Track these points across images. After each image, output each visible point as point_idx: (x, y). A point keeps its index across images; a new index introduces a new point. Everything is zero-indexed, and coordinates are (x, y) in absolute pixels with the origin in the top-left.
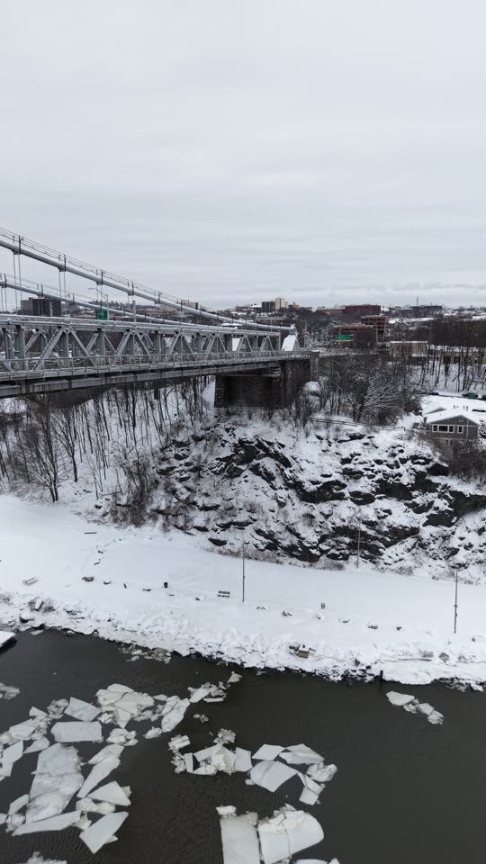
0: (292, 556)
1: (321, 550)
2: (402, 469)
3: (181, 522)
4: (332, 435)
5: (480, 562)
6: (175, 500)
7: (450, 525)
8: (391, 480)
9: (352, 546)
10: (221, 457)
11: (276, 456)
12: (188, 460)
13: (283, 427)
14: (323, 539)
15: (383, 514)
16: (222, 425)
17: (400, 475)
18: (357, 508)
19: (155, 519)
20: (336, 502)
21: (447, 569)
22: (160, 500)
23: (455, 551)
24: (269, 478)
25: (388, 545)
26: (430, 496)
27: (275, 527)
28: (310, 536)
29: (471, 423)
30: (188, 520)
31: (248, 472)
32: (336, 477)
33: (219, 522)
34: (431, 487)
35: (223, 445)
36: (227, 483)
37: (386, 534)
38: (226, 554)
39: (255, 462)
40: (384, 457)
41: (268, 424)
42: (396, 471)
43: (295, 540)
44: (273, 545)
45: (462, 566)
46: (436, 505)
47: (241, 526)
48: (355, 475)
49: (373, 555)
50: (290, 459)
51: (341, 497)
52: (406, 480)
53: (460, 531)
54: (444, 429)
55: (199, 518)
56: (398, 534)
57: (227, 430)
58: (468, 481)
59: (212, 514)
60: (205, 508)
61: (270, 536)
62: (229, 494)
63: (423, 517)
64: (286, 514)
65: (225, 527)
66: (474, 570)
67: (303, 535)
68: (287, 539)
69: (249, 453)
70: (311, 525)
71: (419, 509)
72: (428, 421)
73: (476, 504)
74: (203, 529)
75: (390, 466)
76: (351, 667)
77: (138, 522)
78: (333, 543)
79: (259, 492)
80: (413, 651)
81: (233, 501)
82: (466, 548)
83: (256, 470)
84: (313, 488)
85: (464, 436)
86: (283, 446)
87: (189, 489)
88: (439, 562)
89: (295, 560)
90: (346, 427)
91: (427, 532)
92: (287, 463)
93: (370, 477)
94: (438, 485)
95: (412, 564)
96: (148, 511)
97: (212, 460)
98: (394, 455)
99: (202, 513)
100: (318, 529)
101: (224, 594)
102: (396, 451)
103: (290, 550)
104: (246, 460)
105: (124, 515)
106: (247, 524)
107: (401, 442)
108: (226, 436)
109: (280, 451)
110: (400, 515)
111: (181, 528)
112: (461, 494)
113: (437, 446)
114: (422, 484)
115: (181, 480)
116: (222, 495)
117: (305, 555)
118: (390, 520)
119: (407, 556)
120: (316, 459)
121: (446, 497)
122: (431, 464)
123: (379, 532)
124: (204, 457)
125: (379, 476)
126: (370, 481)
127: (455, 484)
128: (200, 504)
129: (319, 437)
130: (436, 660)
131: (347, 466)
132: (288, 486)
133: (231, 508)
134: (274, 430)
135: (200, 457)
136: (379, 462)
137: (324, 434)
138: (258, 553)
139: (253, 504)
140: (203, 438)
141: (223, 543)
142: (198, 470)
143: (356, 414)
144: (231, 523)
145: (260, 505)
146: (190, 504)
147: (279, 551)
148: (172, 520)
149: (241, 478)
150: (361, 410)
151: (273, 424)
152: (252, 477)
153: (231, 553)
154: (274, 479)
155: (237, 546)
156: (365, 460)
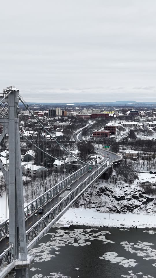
0: (115, 212)
1: (121, 210)
2: (137, 193)
3: (88, 206)
4: (122, 186)
5: (153, 211)
6: (86, 202)
7: (146, 204)
8: (135, 195)
10: (96, 191)
11: (110, 191)
12: (88, 192)
13: (110, 184)
14: (121, 208)
15: (133, 202)
16: (95, 184)
18: (128, 201)
19: (82, 206)
20: (124, 200)
21: (146, 213)
22: (82, 202)
23: (147, 210)
24: (108, 196)
25: (134, 209)
27: (111, 206)
28: (119, 208)
29: (150, 183)
30: (90, 206)
32: (123, 195)
33: (98, 206)
35: (96, 189)
36: (98, 197)
37: (134, 207)
39: (105, 192)
40: (133, 191)
43: (116, 209)
44: (111, 210)
45: (149, 212)
46: (143, 200)
47: (103, 206)
48: (127, 194)
49: (132, 211)
50: (113, 191)
51: (124, 199)
52: (138, 195)
53: (148, 205)
54: (145, 184)
55: (93, 205)
56: (137, 207)
57: (97, 185)
58: (150, 195)
59: (96, 204)
60: (94, 203)
61: (110, 208)
63: (141, 203)
64: (113, 203)
65: (99, 207)
66: (151, 213)
67: (117, 207)
68: (114, 209)
69: (103, 190)
70: (119, 205)
71: (140, 201)
72: (141, 182)
73: (152, 200)
74: (94, 208)
75: (134, 193)
76: (131, 226)
77: (78, 207)
78: (123, 209)
79: (106, 199)
80: (141, 224)
81: (101, 201)
82: (150, 209)
83: (105, 194)
84: (119, 197)
85: (149, 186)
86: (111, 189)
87: (89, 199)
88: (144, 212)
89: (116, 213)
90: (125, 184)
91: (142, 206)
92: (112, 192)
93: (130, 195)
94: (144, 196)
95: (139, 212)
96: (79, 204)
97: (94, 192)
98: (135, 190)
99: (93, 204)
100: (120, 206)
101: (105, 218)
103: (115, 211)
104: (102, 192)
105: (73, 206)
106: (104, 206)
107: (136, 187)
108: (97, 186)
109: (111, 190)
110: (137, 203)
111: (89, 208)
112: (148, 198)
113: (143, 188)
114: (141, 196)
116: (98, 200)
117: (118, 212)
118: (135, 204)
119: (138, 211)
120: (119, 191)
121: (145, 199)
123: (133, 206)
124: (92, 191)
125: (132, 195)
126: (130, 196)
127: (147, 196)
128: (93, 202)
129: (119, 187)
130: (145, 225)
131: (125, 193)
132: (113, 197)
133: (100, 203)
134: (109, 185)
135: (91, 192)
137: (120, 186)
138: (107, 212)
139: (105, 202)
140: (90, 187)
141: (100, 210)
142: (91, 194)
143: (126, 181)
144: (101, 206)
145: (107, 202)
146: (90, 202)
147: (112, 211)
148: (86, 206)
149: (101, 196)
150: (127, 180)
151: (108, 184)
152: (104, 196)
153: (102, 212)
154: (110, 196)
155: (103, 211)
156: (129, 191)
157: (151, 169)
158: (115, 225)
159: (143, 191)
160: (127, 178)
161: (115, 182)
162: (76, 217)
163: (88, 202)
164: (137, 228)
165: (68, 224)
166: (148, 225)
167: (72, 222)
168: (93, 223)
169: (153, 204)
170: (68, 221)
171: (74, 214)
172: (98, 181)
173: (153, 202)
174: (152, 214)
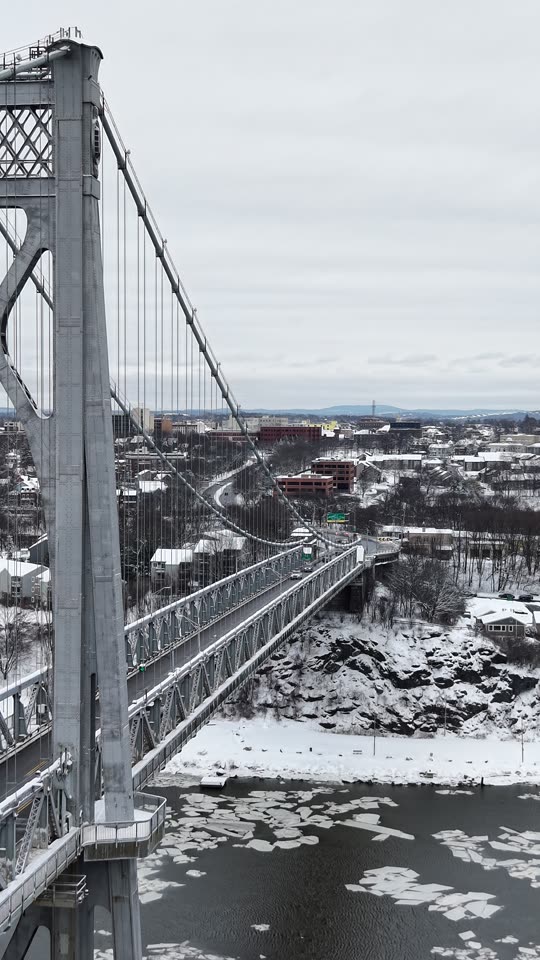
0: (393, 731)
1: (415, 725)
2: (472, 659)
3: (291, 712)
4: (417, 633)
5: (534, 728)
6: (280, 695)
7: (510, 701)
8: (465, 668)
9: (440, 721)
10: (320, 655)
11: (370, 653)
12: (286, 660)
13: (373, 629)
14: (416, 717)
15: (461, 694)
16: (316, 628)
17: (471, 664)
18: (441, 691)
19: (265, 712)
20: (424, 687)
21: (510, 734)
22: (265, 695)
23: (515, 721)
24: (366, 670)
25: (466, 719)
26: (494, 680)
27: (377, 710)
28: (407, 714)
29: (519, 623)
30: (297, 710)
31: (346, 668)
32: (423, 667)
33: (328, 709)
34: (495, 673)
35: (318, 646)
36: (328, 677)
37: (464, 710)
38: (338, 733)
39: (352, 658)
40: (459, 650)
41: (360, 626)
42: (468, 661)
43: (395, 719)
44: (376, 725)
45: (519, 731)
46: (499, 686)
47: (347, 711)
48: (437, 665)
49: (455, 726)
50: (384, 654)
51: (428, 683)
52: (477, 667)
53: (518, 705)
54: (498, 628)
55: (309, 708)
56: (473, 710)
57: (321, 632)
58: (521, 667)
59: (320, 704)
60: (311, 699)
61: (374, 717)
62: (331, 685)
63: (490, 696)
64: (385, 698)
65: (333, 713)
66: (529, 734)
67: (401, 714)
68: (387, 719)
69: (344, 652)
70: (407, 705)
71: (487, 690)
72: (483, 623)
73: (530, 684)
74: (313, 717)
75: (464, 657)
76: (462, 780)
77: (249, 716)
78: (425, 719)
79: (359, 683)
80: (499, 773)
81: (338, 691)
82: (523, 718)
83: (353, 665)
84: (406, 676)
85: (514, 634)
86: (376, 644)
87: (292, 684)
88: (503, 729)
89: (395, 734)
90: (426, 627)
91: (494, 707)
92: (381, 658)
93: (449, 666)
94: (500, 670)
95: (485, 732)
96: (256, 706)
97: (311, 659)
98: (466, 649)
99: (309, 703)
100: (413, 709)
101: (358, 752)
102: (467, 646)
103: (391, 727)
104: (342, 657)
105: (232, 710)
106: (352, 709)
107: (470, 639)
108: (320, 637)
109: (374, 648)
110: (473, 695)
111: (291, 718)
112: (517, 677)
113: (496, 642)
114: (489, 670)
115: (284, 677)
116: (326, 687)
117: (404, 730)
118: (466, 699)
119: (480, 726)
120: (406, 653)
121: (506, 680)
122: (494, 655)
123: (458, 708)
124: (302, 656)
125: (456, 665)
126: (449, 669)
127: (512, 669)
128: (307, 697)
129: (405, 636)
130: (513, 774)
131: (430, 658)
132: (384, 677)
133: (335, 698)
134: (366, 631)
135: (298, 657)
136: (455, 654)
137: (409, 633)
138: (364, 731)
139: (355, 693)
140: (296, 640)
141: (334, 725)
142: (299, 667)
143: (427, 616)
144: (338, 709)
145: (362, 693)
146: (296, 697)
147: (382, 728)
148: (282, 711)
149: (340, 672)
150: (433, 612)
151: (364, 626)
152: (349, 671)
153: (343, 732)
154: (371, 671)
155: (347, 726)
156: (444, 652)
158: (399, 775)
159: (497, 651)
160: (435, 606)
161: (391, 618)
162: (248, 749)
163: (288, 695)
164: (482, 785)
165: (219, 774)
166: (524, 774)
167: (233, 767)
168: (313, 771)
169: (534, 699)
170: (216, 765)
171: (240, 738)
172: (323, 618)
173: (535, 691)
174: (531, 737)
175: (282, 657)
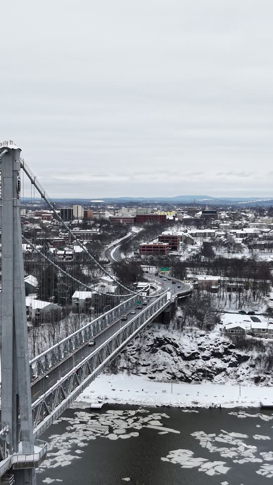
0: (182, 381)
1: (192, 378)
2: (219, 347)
3: (135, 371)
4: (194, 335)
5: (247, 379)
6: (130, 363)
7: (237, 367)
8: (216, 351)
9: (203, 376)
10: (149, 345)
11: (172, 344)
12: (133, 347)
13: (173, 332)
14: (193, 374)
15: (214, 364)
16: (147, 332)
17: (219, 349)
18: (205, 362)
19: (123, 371)
20: (196, 360)
21: (237, 382)
22: (123, 363)
23: (239, 376)
24: (170, 352)
25: (216, 375)
26: (230, 357)
27: (174, 371)
28: (188, 373)
29: (242, 329)
30: (138, 370)
31: (161, 351)
32: (196, 351)
33: (152, 370)
34: (229, 353)
35: (148, 340)
36: (152, 355)
37: (215, 371)
38: (157, 381)
39: (163, 346)
40: (213, 343)
41: (167, 331)
42: (217, 348)
43: (183, 375)
44: (174, 377)
45: (241, 381)
46: (231, 360)
47: (161, 371)
48: (203, 350)
49: (211, 378)
50: (178, 345)
51: (198, 358)
52: (221, 351)
53: (240, 369)
54: (233, 331)
55: (143, 369)
56: (219, 371)
57: (150, 334)
58: (242, 351)
59: (148, 368)
60: (144, 365)
61: (173, 374)
62: (154, 359)
63: (227, 364)
64: (178, 365)
65: (154, 372)
66: (245, 382)
67: (186, 373)
68: (179, 375)
69: (160, 343)
70: (188, 369)
71: (226, 362)
72: (226, 328)
73: (246, 359)
74: (145, 374)
75: (215, 346)
76: (211, 405)
77: (115, 373)
78: (197, 375)
79: (166, 358)
80: (228, 401)
81: (157, 362)
82: (242, 375)
83: (164, 349)
84: (188, 355)
85: (240, 334)
86: (175, 340)
87: (135, 358)
88: (233, 380)
89: (183, 382)
90: (198, 332)
91: (229, 370)
92: (177, 346)
93: (209, 350)
94: (232, 352)
95: (225, 381)
96: (119, 368)
97: (145, 346)
98: (216, 342)
99: (144, 367)
100: (191, 370)
101: (164, 391)
103: (181, 379)
104: (159, 346)
105: (108, 370)
106: (163, 370)
107: (218, 337)
108: (149, 336)
109: (174, 341)
110: (219, 364)
111: (135, 374)
112: (240, 355)
113: (231, 338)
114: (227, 352)
115: (132, 355)
116: (151, 360)
117: (187, 380)
118: (216, 366)
119: (222, 378)
120: (188, 344)
121: (235, 357)
122: (229, 345)
123: (212, 370)
124: (141, 345)
125: (212, 350)
126: (208, 352)
127: (238, 352)
128: (142, 364)
129: (188, 336)
130: (235, 402)
131: (200, 346)
132: (178, 355)
133: (156, 365)
134: (170, 333)
135: (139, 345)
136: (211, 345)
137: (190, 334)
138: (168, 381)
139: (164, 363)
140: (138, 337)
141: (155, 378)
142: (139, 350)
143: (200, 326)
144: (156, 370)
145: (168, 363)
146: (137, 364)
147: (177, 379)
148: (131, 371)
149: (158, 353)
150: (202, 324)
151: (169, 331)
152: (162, 352)
153: (159, 381)
154: (172, 352)
155: (160, 378)
156: (206, 344)
157: (243, 307)
158: (182, 403)
159: (231, 343)
160: (203, 321)
161: (182, 327)
162: (114, 390)
163: (133, 363)
164: (220, 407)
165: (100, 402)
166: (240, 402)
167: (106, 399)
168: (143, 400)
169: (248, 366)
170: (98, 398)
171: (110, 385)
172: (151, 327)
173: (249, 362)
174: (246, 384)
175: (131, 345)
